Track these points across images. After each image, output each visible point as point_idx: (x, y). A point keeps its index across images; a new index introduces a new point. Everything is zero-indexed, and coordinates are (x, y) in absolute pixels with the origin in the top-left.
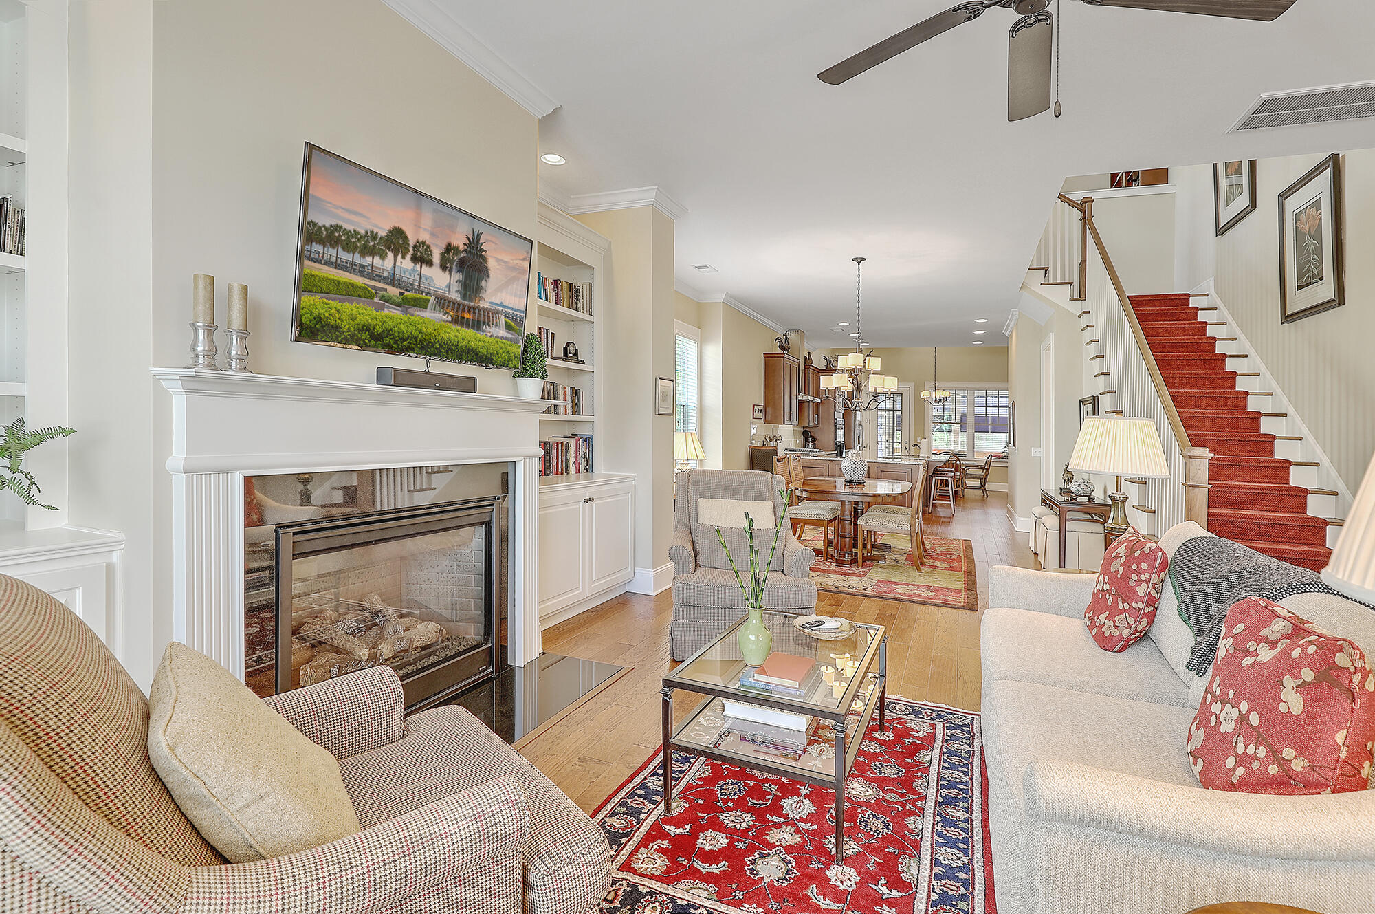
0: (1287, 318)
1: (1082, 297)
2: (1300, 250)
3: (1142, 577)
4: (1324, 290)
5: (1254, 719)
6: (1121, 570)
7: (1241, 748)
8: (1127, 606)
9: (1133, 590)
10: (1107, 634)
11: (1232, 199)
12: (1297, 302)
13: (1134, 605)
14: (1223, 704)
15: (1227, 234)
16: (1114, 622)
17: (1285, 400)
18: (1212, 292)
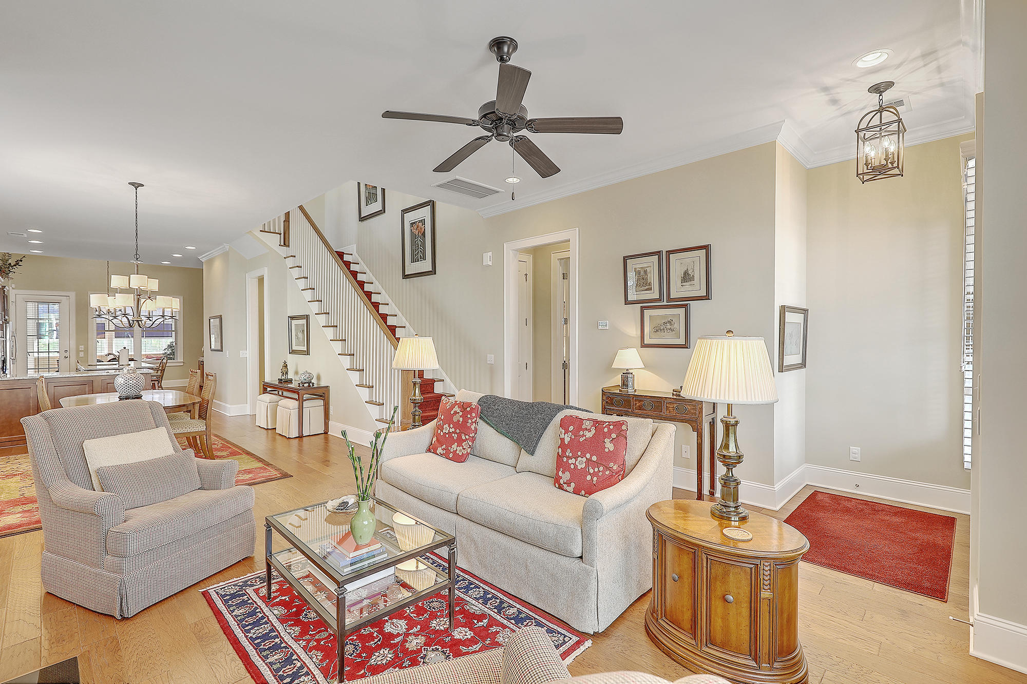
0: (405, 276)
1: (286, 243)
2: (413, 243)
3: (473, 421)
4: (426, 265)
5: (594, 458)
6: (461, 419)
7: (591, 471)
8: (467, 437)
9: (469, 428)
10: (460, 454)
11: (370, 203)
12: (411, 268)
13: (471, 435)
14: (576, 459)
15: (365, 222)
16: (463, 446)
17: (404, 319)
18: (355, 253)
